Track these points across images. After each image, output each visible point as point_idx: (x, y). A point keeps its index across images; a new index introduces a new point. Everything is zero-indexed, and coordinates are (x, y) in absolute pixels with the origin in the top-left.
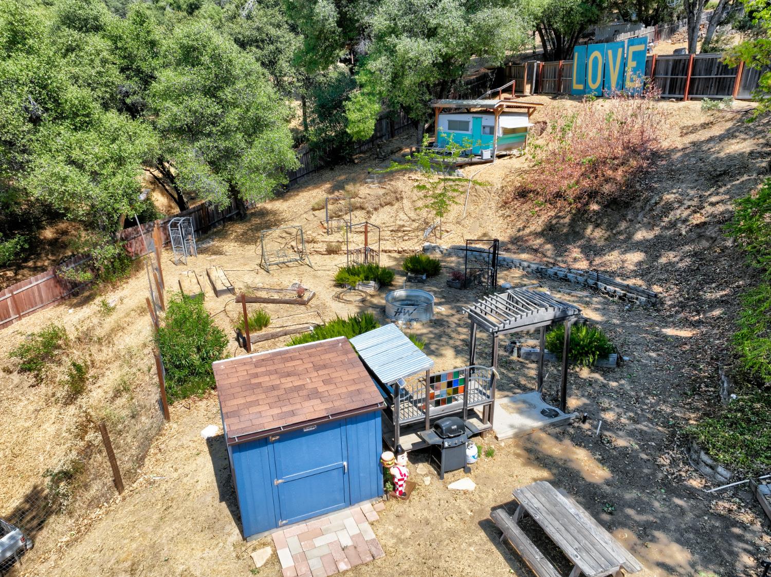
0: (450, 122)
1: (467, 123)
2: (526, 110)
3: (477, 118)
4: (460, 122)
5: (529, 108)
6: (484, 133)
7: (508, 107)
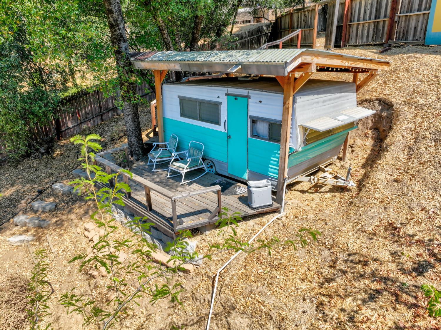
0: (183, 100)
1: (217, 105)
2: (348, 77)
3: (236, 97)
4: (201, 102)
5: (355, 71)
6: (256, 135)
7: (322, 69)
